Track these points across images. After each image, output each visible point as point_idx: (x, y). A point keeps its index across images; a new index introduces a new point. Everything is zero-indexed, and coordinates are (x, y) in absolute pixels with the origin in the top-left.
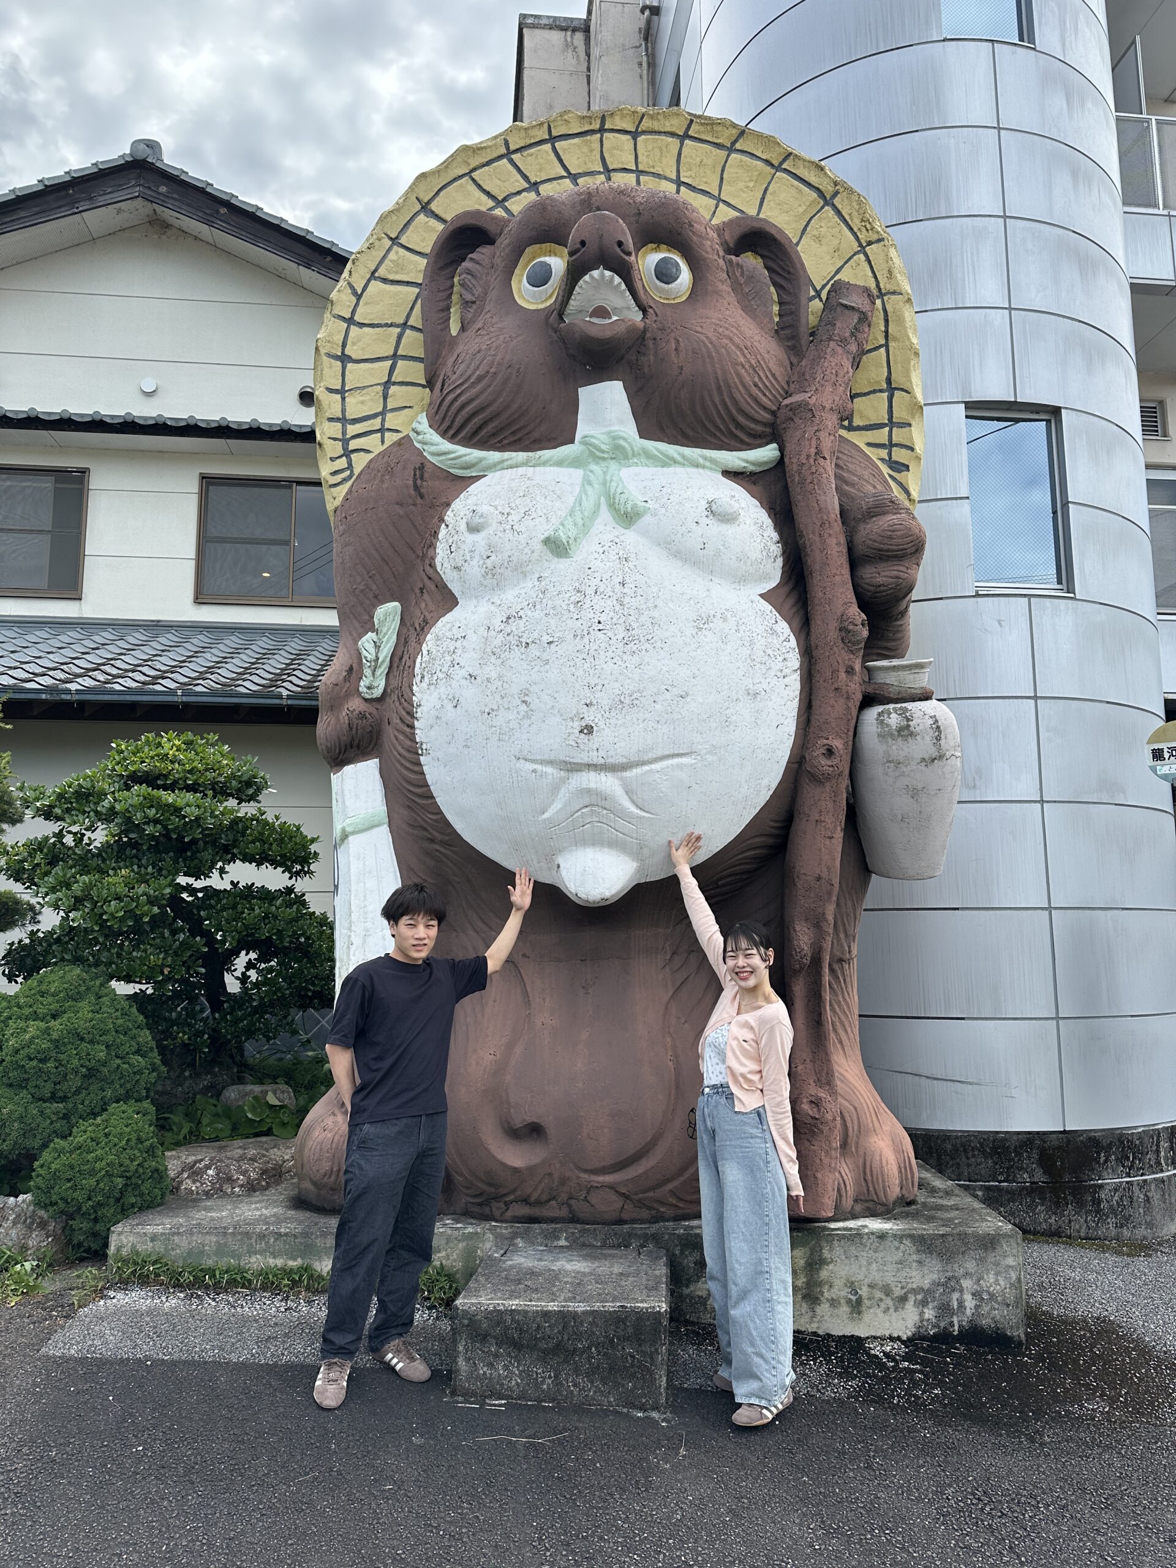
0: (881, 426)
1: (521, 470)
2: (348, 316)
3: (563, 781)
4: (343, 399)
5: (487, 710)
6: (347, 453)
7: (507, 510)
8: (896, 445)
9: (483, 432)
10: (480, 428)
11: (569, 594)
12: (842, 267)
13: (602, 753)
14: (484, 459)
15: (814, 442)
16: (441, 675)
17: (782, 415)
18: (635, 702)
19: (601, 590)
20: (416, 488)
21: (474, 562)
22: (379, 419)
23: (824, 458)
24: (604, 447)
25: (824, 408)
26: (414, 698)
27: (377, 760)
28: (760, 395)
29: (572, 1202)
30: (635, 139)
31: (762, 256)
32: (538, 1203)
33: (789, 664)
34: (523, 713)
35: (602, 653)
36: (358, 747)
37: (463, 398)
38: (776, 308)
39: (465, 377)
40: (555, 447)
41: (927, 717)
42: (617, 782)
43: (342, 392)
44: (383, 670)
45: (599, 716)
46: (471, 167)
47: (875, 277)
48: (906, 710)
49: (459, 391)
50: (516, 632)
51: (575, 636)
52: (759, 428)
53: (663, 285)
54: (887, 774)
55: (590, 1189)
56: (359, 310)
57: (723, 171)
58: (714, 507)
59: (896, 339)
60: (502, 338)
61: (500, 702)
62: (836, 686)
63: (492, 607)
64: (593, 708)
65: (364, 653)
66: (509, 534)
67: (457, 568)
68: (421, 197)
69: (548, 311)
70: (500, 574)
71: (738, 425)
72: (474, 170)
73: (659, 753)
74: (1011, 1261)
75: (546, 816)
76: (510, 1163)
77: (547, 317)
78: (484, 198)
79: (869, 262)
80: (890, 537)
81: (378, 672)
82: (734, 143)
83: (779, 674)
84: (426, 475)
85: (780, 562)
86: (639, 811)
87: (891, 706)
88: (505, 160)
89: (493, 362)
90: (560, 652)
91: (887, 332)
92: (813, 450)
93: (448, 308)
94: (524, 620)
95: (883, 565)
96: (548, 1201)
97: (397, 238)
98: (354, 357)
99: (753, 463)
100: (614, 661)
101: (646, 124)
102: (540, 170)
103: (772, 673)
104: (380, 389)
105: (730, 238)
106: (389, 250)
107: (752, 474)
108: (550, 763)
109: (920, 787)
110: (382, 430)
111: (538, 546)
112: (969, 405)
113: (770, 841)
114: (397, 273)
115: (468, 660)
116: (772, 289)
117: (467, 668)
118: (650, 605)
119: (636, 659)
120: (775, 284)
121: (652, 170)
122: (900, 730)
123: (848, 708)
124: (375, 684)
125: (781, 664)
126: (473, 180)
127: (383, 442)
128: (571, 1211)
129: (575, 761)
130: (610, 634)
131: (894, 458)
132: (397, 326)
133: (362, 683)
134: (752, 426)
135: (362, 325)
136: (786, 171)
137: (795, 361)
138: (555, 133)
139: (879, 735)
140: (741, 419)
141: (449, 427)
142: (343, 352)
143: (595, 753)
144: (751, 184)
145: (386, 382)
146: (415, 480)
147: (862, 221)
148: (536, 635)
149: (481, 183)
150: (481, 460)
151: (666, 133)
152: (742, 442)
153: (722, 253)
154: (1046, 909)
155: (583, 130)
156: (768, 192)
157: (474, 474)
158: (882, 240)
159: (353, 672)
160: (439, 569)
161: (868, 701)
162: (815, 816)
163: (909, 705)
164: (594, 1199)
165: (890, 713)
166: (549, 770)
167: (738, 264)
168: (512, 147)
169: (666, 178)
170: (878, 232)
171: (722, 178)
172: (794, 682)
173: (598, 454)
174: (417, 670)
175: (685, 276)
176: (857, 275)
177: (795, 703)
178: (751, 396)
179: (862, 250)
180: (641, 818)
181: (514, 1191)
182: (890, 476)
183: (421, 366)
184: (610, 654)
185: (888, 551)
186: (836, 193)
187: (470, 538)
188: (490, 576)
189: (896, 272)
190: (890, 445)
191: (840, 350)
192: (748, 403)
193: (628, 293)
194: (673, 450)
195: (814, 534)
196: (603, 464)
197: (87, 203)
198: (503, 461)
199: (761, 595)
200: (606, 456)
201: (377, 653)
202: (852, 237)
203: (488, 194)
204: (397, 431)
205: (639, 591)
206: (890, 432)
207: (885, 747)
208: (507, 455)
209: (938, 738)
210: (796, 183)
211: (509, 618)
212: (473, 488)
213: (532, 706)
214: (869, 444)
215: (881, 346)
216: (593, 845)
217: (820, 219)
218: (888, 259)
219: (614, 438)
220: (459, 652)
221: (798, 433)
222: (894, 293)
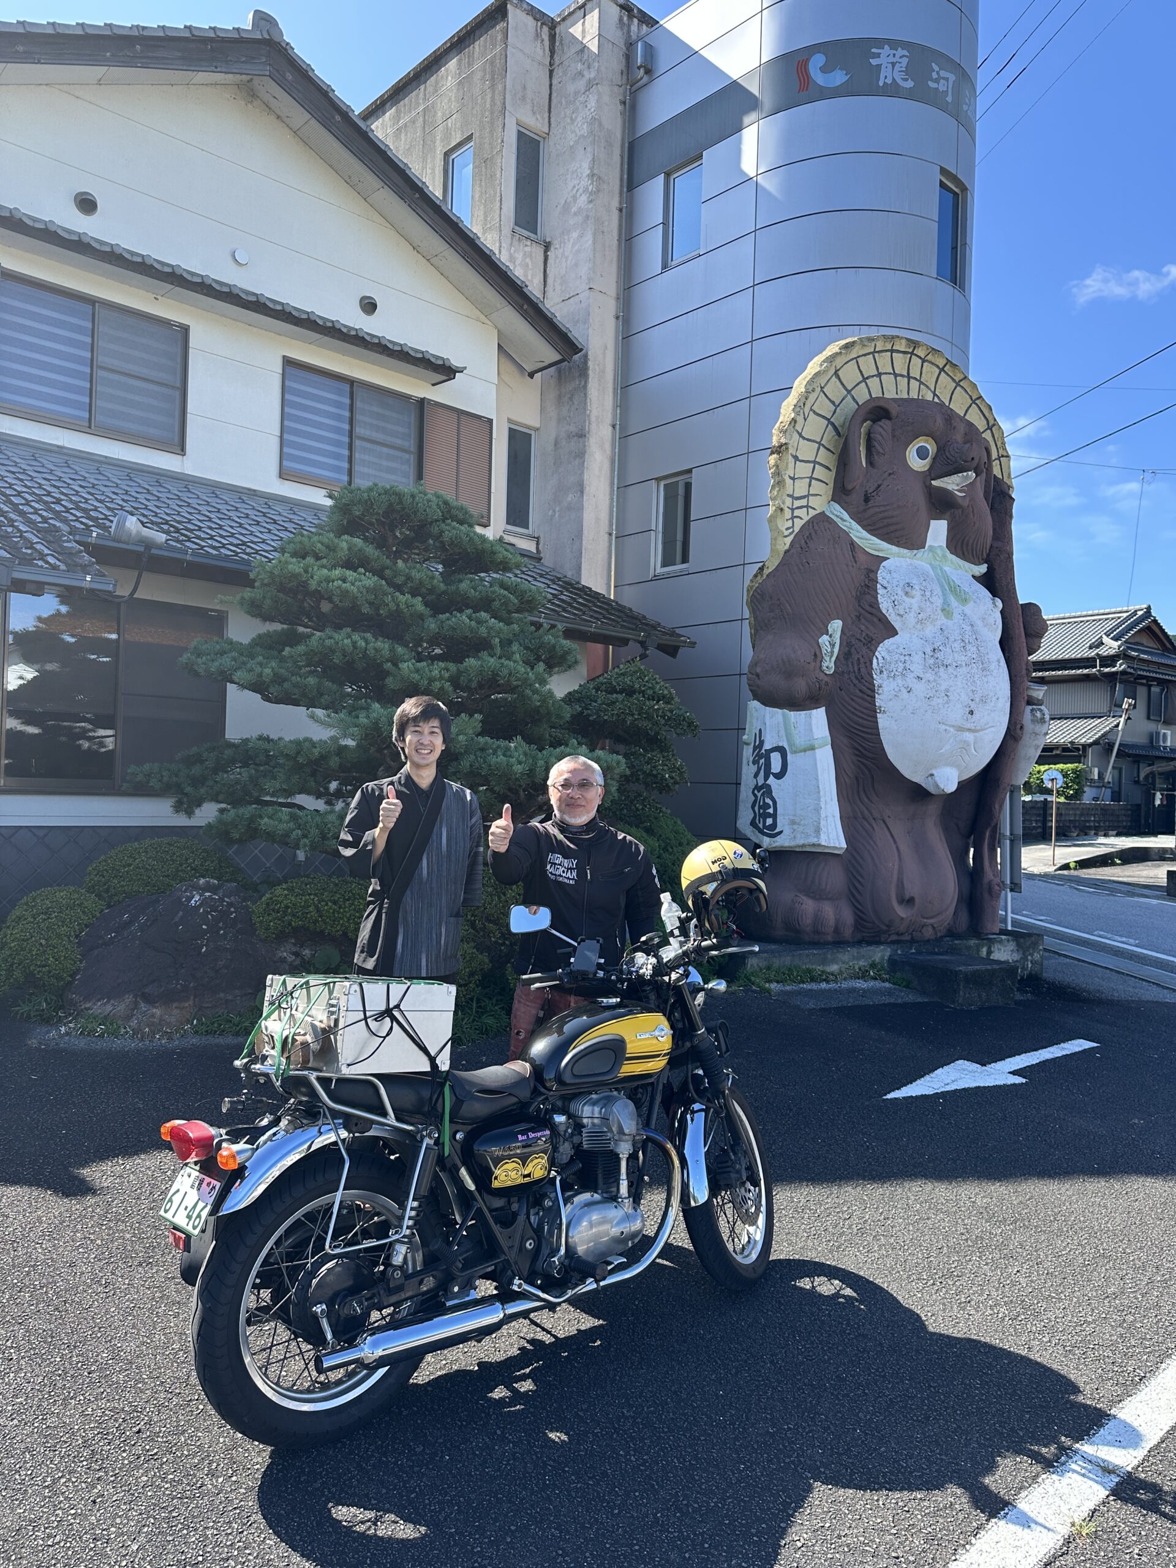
1: (907, 560)
2: (800, 431)
3: (955, 736)
4: (794, 483)
5: (928, 697)
6: (793, 518)
7: (922, 589)
11: (959, 641)
13: (974, 724)
14: (890, 549)
16: (896, 673)
18: (986, 700)
19: (970, 641)
20: (853, 556)
22: (807, 500)
26: (874, 682)
27: (824, 708)
29: (914, 933)
30: (923, 363)
34: (943, 701)
40: (918, 550)
42: (973, 738)
43: (793, 479)
44: (834, 659)
45: (975, 706)
50: (939, 659)
51: (966, 665)
55: (924, 926)
56: (804, 429)
61: (934, 693)
63: (922, 641)
64: (973, 702)
65: (822, 646)
66: (929, 603)
67: (900, 615)
69: (925, 475)
70: (924, 624)
72: (859, 357)
75: (939, 752)
76: (901, 916)
77: (924, 479)
79: (1001, 466)
84: (855, 550)
86: (974, 752)
88: (872, 356)
90: (961, 672)
94: (941, 653)
97: (823, 387)
100: (980, 679)
102: (884, 366)
108: (953, 726)
110: (807, 507)
111: (940, 612)
115: (916, 669)
117: (915, 673)
118: (986, 651)
119: (986, 679)
121: (926, 383)
124: (830, 666)
126: (858, 363)
129: (962, 726)
130: (977, 665)
132: (817, 443)
133: (822, 664)
142: (796, 454)
145: (811, 477)
146: (852, 551)
147: (1002, 443)
152: (979, 562)
157: (883, 556)
158: (1009, 456)
159: (817, 657)
160: (884, 611)
161: (1027, 703)
162: (1012, 756)
166: (952, 730)
169: (930, 389)
170: (1008, 453)
173: (937, 557)
184: (978, 676)
187: (908, 600)
189: (1012, 475)
196: (937, 563)
197: (224, 65)
200: (939, 559)
201: (832, 648)
203: (861, 374)
205: (983, 644)
211: (935, 649)
213: (950, 698)
216: (951, 766)
218: (1009, 466)
220: (908, 663)
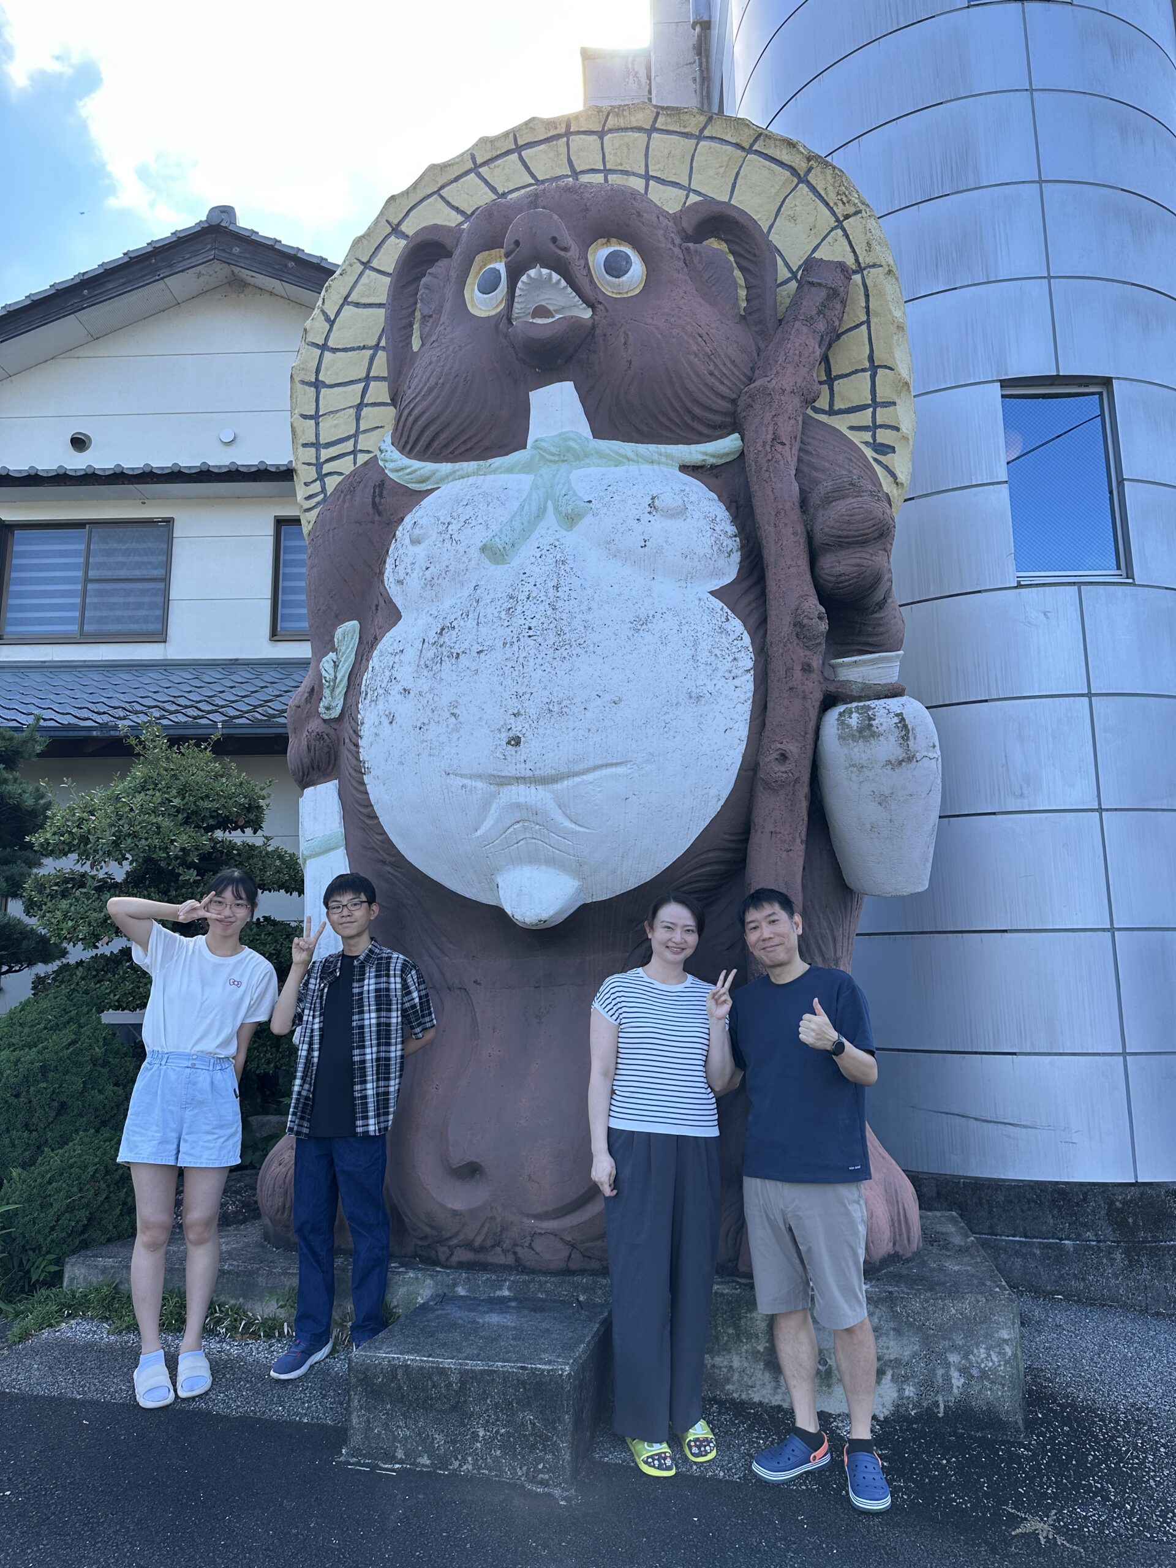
0: (864, 407)
1: (471, 480)
2: (321, 342)
3: (493, 796)
4: (317, 424)
5: (419, 725)
6: (321, 477)
7: (449, 519)
8: (881, 426)
9: (435, 444)
10: (432, 441)
11: (502, 601)
12: (819, 244)
13: (529, 765)
14: (437, 471)
15: (771, 428)
16: (381, 691)
17: (742, 403)
18: (564, 710)
19: (534, 594)
20: (374, 504)
21: (415, 575)
22: (352, 441)
23: (783, 444)
24: (553, 450)
25: (784, 391)
26: (359, 716)
27: (336, 781)
28: (717, 383)
29: (518, 1249)
30: (601, 138)
31: (726, 241)
32: (482, 1249)
33: (740, 664)
34: (451, 726)
35: (531, 660)
36: (319, 769)
37: (416, 412)
38: (743, 293)
39: (417, 390)
40: (507, 454)
41: (892, 715)
42: (549, 795)
43: (316, 417)
44: (341, 690)
45: (527, 726)
46: (440, 184)
47: (854, 252)
48: (869, 708)
49: (412, 405)
50: (448, 643)
51: (505, 644)
52: (718, 418)
53: (613, 279)
54: (851, 780)
55: (533, 1235)
56: (332, 336)
57: (692, 160)
58: (657, 503)
59: (877, 314)
60: (451, 348)
61: (431, 715)
62: (790, 685)
63: (429, 619)
64: (521, 718)
65: (324, 673)
66: (448, 544)
67: (400, 582)
68: (391, 220)
69: (496, 319)
70: (439, 585)
71: (694, 417)
72: (442, 187)
73: (591, 763)
74: (1005, 1334)
75: (479, 833)
76: (450, 1206)
77: (497, 325)
78: (454, 213)
79: (847, 237)
80: (849, 523)
81: (337, 691)
82: (702, 131)
83: (727, 675)
84: (385, 493)
85: (736, 557)
86: (573, 826)
87: (854, 704)
88: (473, 174)
89: (441, 373)
90: (489, 662)
91: (867, 307)
92: (770, 436)
93: (411, 325)
94: (457, 630)
95: (843, 552)
96: (493, 1247)
97: (369, 262)
98: (327, 382)
99: (713, 456)
100: (543, 668)
101: (612, 122)
102: (508, 180)
103: (720, 674)
104: (352, 411)
105: (688, 225)
106: (361, 274)
107: (713, 467)
108: (479, 776)
109: (887, 793)
111: (474, 553)
112: (1005, 383)
113: (728, 856)
114: (369, 296)
115: (405, 674)
116: (737, 273)
117: (402, 683)
118: (584, 607)
119: (567, 665)
120: (742, 269)
121: (620, 168)
122: (860, 731)
123: (805, 709)
124: (334, 704)
125: (730, 665)
126: (442, 197)
127: (355, 463)
128: (517, 1259)
129: (503, 774)
130: (540, 640)
131: (879, 440)
132: (370, 348)
133: (321, 705)
134: (710, 416)
135: (335, 350)
136: (757, 152)
137: (762, 346)
138: (520, 143)
139: (840, 737)
140: (697, 410)
141: (407, 442)
142: (317, 379)
143: (523, 765)
144: (721, 170)
145: (359, 405)
146: (374, 497)
147: (838, 194)
148: (466, 645)
149: (450, 200)
150: (434, 473)
151: (633, 129)
152: (701, 434)
153: (678, 241)
154: (1107, 930)
155: (549, 135)
156: (739, 177)
157: (429, 488)
158: (860, 212)
159: (314, 694)
160: (387, 585)
161: (829, 701)
162: (770, 827)
163: (872, 703)
164: (539, 1245)
165: (851, 713)
166: (479, 784)
167: (696, 251)
168: (479, 161)
169: (634, 174)
170: (855, 205)
171: (691, 168)
172: (747, 683)
173: (549, 457)
174: (363, 688)
175: (637, 269)
176: (835, 251)
177: (748, 706)
178: (706, 385)
179: (840, 224)
180: (576, 832)
181: (457, 1234)
182: (875, 460)
183: (385, 384)
184: (538, 661)
185: (847, 537)
186: (810, 169)
187: (412, 550)
188: (429, 587)
189: (874, 243)
190: (874, 427)
191: (805, 329)
192: (703, 392)
193: (570, 290)
194: (628, 448)
195: (769, 525)
196: (554, 467)
197: (168, 269)
198: (454, 472)
199: (711, 593)
200: (556, 458)
201: (335, 673)
202: (828, 213)
203: (457, 210)
204: (369, 452)
205: (573, 594)
206: (874, 414)
207: (845, 750)
208: (457, 465)
209: (905, 738)
210: (767, 163)
211: (443, 629)
212: (427, 501)
213: (460, 719)
214: (851, 428)
215: (862, 323)
216: (530, 862)
217: (794, 197)
218: (866, 231)
219: (565, 440)
220: (396, 667)
221: (757, 420)
222: (874, 266)
